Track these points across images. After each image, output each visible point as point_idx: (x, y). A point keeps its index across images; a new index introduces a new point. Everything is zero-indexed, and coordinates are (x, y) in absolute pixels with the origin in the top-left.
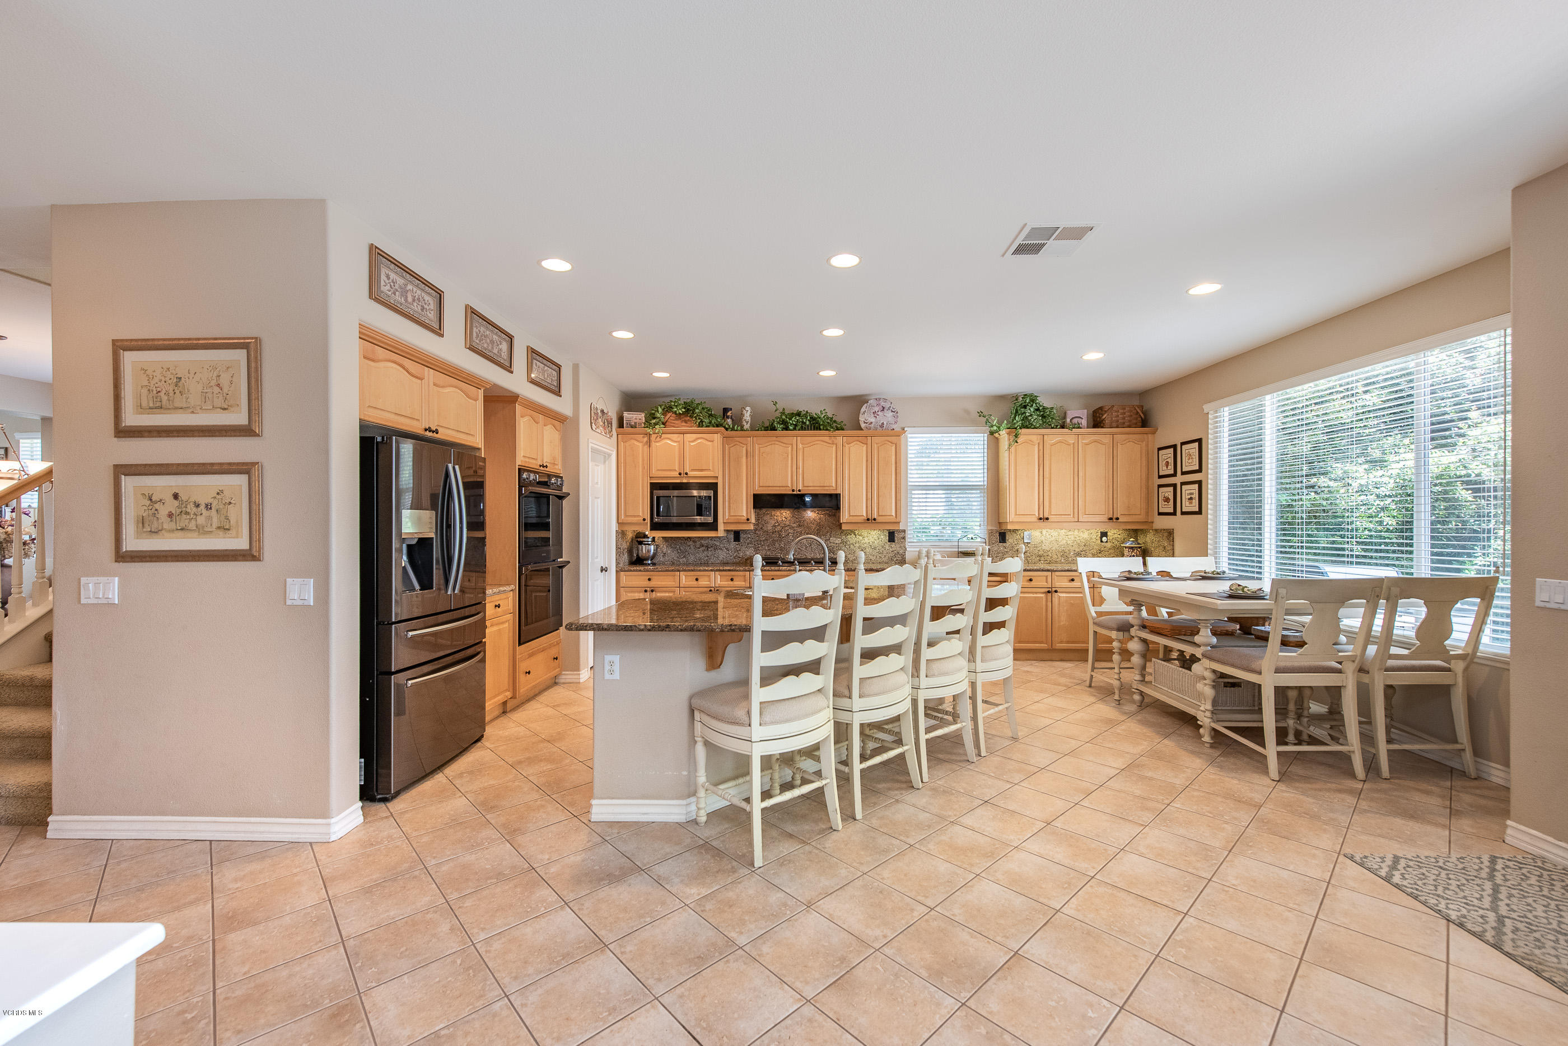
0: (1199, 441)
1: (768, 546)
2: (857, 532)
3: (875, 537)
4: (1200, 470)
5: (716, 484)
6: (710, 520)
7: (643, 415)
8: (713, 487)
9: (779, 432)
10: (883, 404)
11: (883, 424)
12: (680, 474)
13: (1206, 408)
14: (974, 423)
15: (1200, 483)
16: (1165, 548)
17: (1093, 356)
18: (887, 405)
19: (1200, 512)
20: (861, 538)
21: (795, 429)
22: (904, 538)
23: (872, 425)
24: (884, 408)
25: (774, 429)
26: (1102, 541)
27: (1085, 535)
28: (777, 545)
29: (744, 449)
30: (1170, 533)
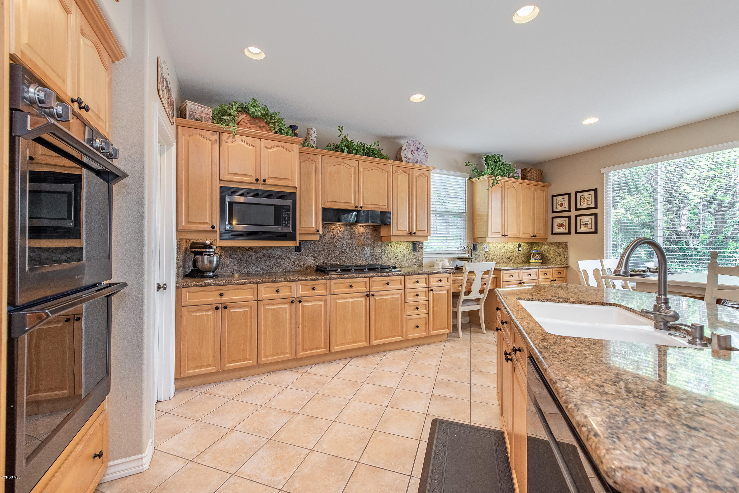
0: (596, 190)
1: (326, 255)
2: (392, 244)
3: (404, 247)
4: (596, 207)
5: (295, 194)
6: (290, 229)
7: (211, 110)
8: (293, 196)
9: (345, 154)
10: (417, 145)
11: (417, 160)
12: (257, 180)
13: (603, 170)
14: (460, 170)
15: (596, 215)
16: (560, 253)
17: (590, 121)
18: (420, 147)
19: (596, 232)
20: (395, 248)
21: (356, 154)
22: (422, 248)
23: (410, 160)
24: (418, 148)
25: (342, 151)
26: (519, 250)
27: (512, 246)
28: (333, 254)
29: (314, 165)
30: (565, 245)
